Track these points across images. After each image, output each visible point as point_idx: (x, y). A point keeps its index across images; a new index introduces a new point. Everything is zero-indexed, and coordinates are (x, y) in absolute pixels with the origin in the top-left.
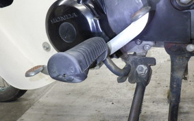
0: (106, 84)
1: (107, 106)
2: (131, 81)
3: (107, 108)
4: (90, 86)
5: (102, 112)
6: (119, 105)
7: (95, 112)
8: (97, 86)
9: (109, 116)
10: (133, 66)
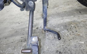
0: (14, 15)
1: (17, 25)
2: (27, 10)
3: (17, 26)
4: (6, 18)
5: (15, 28)
6: (22, 24)
7: (11, 29)
8: (9, 17)
9: (18, 29)
10: (26, 3)
